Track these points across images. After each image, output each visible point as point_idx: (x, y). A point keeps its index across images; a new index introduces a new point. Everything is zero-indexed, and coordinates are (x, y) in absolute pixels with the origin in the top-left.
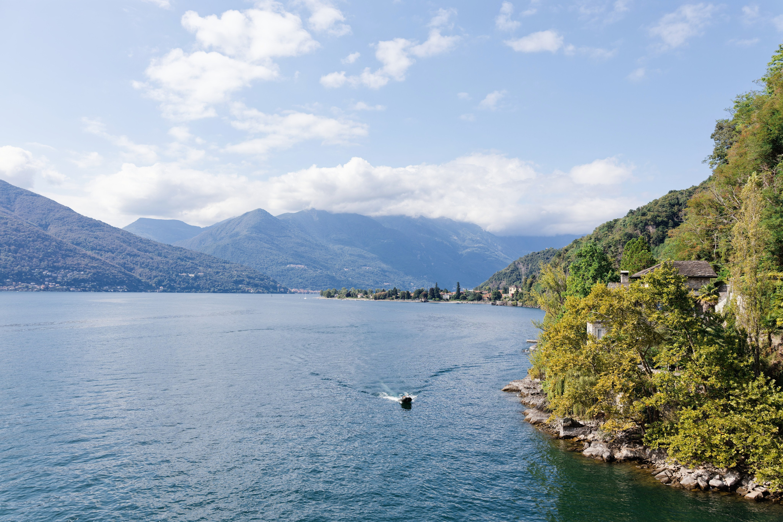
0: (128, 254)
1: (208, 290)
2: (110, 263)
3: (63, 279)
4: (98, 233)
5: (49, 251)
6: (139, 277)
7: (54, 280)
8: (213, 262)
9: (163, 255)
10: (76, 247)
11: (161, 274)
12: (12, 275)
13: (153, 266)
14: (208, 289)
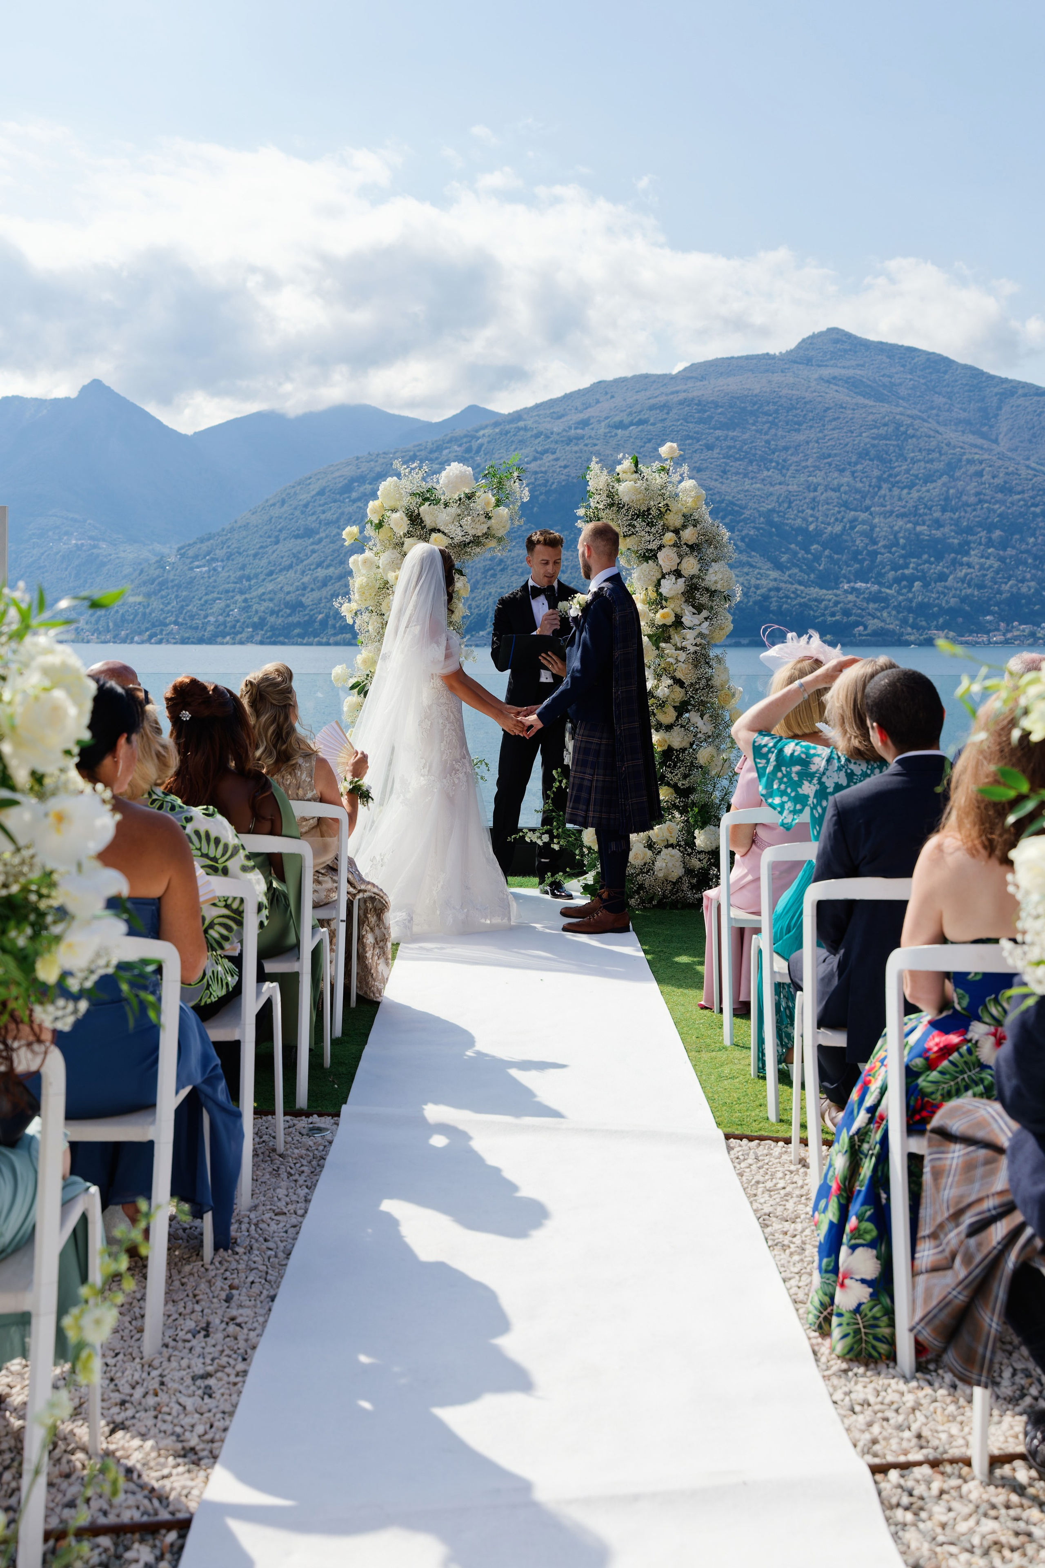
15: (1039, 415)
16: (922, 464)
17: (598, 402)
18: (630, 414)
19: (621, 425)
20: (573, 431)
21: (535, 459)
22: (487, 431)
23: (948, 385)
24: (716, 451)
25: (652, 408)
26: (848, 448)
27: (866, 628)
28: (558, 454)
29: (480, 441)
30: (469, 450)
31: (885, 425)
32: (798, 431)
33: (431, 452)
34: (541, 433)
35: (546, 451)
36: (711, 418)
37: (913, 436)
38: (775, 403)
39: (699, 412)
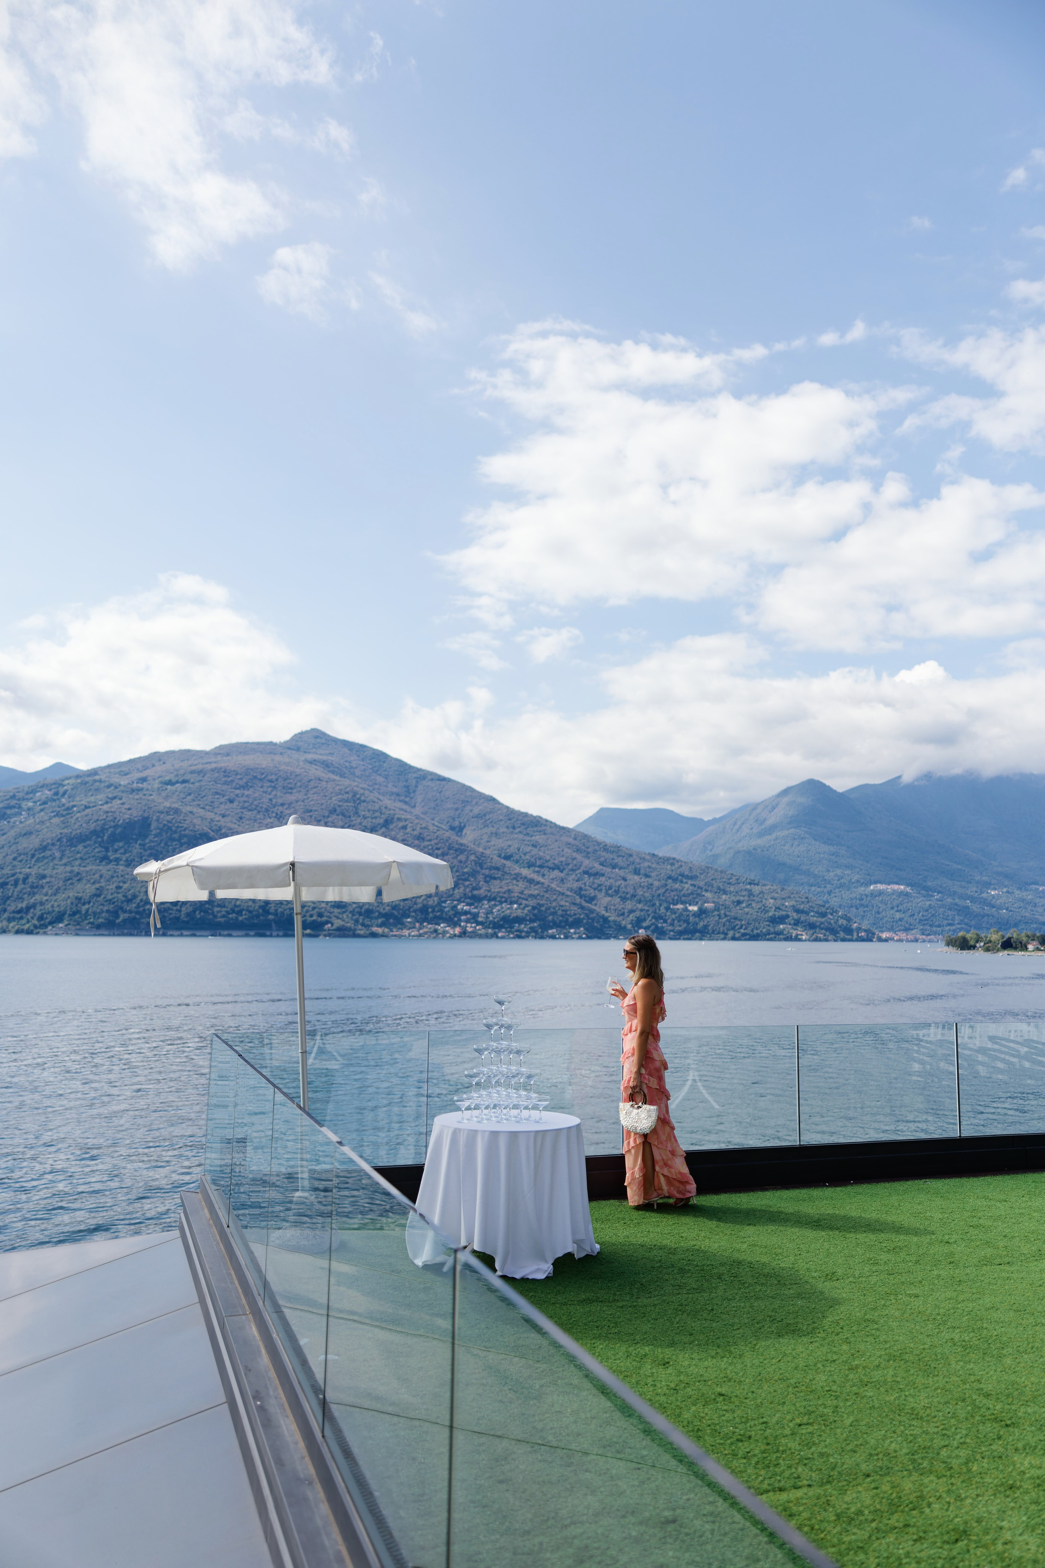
0: (585, 872)
1: (722, 936)
2: (558, 889)
3: (487, 918)
4: (537, 837)
5: (466, 870)
6: (604, 912)
7: (474, 918)
8: (730, 884)
9: (642, 872)
10: (505, 862)
11: (640, 906)
12: (415, 911)
13: (627, 893)
14: (723, 933)
15: (440, 792)
16: (370, 819)
17: (153, 766)
18: (177, 775)
19: (170, 783)
20: (135, 785)
21: (107, 803)
22: (71, 781)
23: (385, 770)
24: (236, 803)
25: (192, 772)
26: (323, 807)
27: (332, 924)
28: (124, 800)
29: (65, 788)
30: (56, 794)
31: (347, 793)
32: (291, 793)
33: (28, 793)
34: (112, 785)
35: (115, 798)
36: (232, 781)
37: (364, 801)
38: (276, 774)
39: (225, 776)
